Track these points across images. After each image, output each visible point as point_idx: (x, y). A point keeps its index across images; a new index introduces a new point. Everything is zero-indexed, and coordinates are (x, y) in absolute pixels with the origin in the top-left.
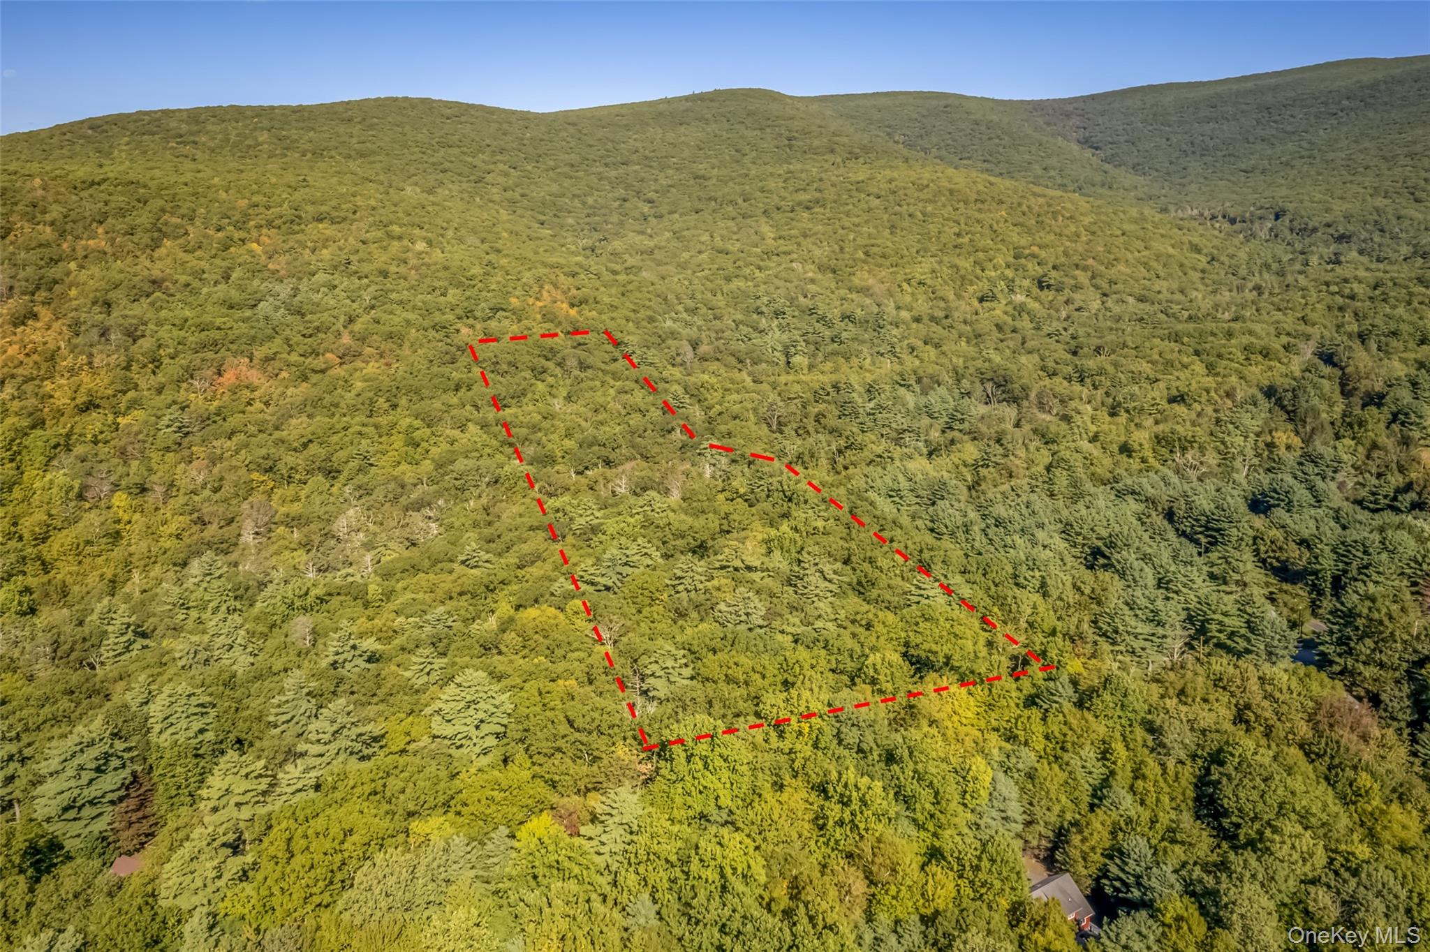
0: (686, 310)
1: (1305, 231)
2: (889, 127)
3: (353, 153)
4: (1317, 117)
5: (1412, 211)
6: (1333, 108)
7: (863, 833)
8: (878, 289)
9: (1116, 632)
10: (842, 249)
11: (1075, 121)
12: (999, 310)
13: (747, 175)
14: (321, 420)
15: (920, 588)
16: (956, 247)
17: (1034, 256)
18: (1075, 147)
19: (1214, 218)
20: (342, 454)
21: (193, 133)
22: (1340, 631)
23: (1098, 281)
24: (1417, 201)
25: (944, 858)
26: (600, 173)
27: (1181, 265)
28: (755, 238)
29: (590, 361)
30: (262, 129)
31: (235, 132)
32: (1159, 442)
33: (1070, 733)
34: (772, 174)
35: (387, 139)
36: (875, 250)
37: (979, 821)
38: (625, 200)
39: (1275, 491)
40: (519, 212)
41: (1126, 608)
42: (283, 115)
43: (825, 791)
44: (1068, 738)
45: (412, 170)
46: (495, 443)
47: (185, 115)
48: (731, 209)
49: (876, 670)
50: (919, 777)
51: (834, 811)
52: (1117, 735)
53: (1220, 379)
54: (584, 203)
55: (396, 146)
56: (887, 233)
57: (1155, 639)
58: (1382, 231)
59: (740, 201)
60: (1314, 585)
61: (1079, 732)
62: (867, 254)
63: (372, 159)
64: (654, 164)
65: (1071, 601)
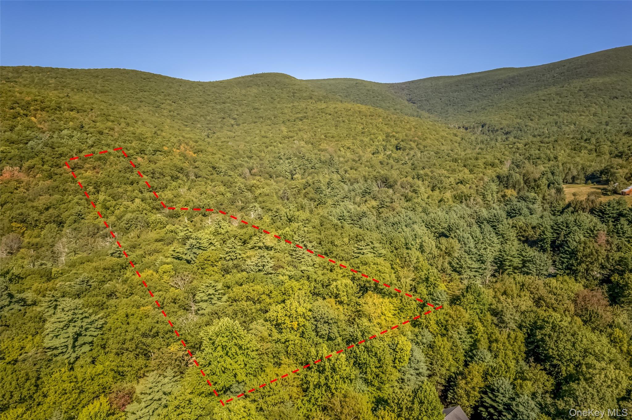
0: (248, 157)
1: (494, 131)
2: (334, 92)
3: (98, 91)
4: (494, 90)
5: (530, 123)
6: (500, 87)
7: (334, 391)
8: (331, 150)
9: (461, 267)
10: (315, 135)
11: (406, 91)
12: (381, 157)
13: (276, 107)
14: (57, 196)
15: (359, 249)
16: (362, 133)
17: (394, 136)
18: (406, 103)
19: (459, 128)
20: (67, 213)
21: (15, 78)
22: (567, 262)
23: (419, 146)
24: (531, 120)
25: (388, 404)
26: (213, 106)
27: (451, 140)
28: (278, 132)
29: (200, 173)
30: (52, 78)
31: (37, 78)
32: (455, 198)
33: (450, 319)
34: (286, 107)
35: (114, 86)
36: (329, 134)
37: (403, 377)
38: (224, 118)
39: (514, 210)
40: (176, 121)
41: (466, 254)
42: (63, 72)
43: (307, 364)
44: (449, 322)
45: (126, 100)
46: (148, 208)
47: (11, 70)
48: (269, 121)
49: (337, 289)
50: (368, 350)
51: (314, 377)
52: (477, 318)
53: (476, 175)
54: (205, 119)
55: (119, 89)
56: (334, 128)
57: (480, 270)
58: (521, 130)
59: (273, 118)
60: (542, 246)
61: (456, 319)
62: (325, 136)
63: (107, 94)
64: (237, 104)
65: (436, 254)
